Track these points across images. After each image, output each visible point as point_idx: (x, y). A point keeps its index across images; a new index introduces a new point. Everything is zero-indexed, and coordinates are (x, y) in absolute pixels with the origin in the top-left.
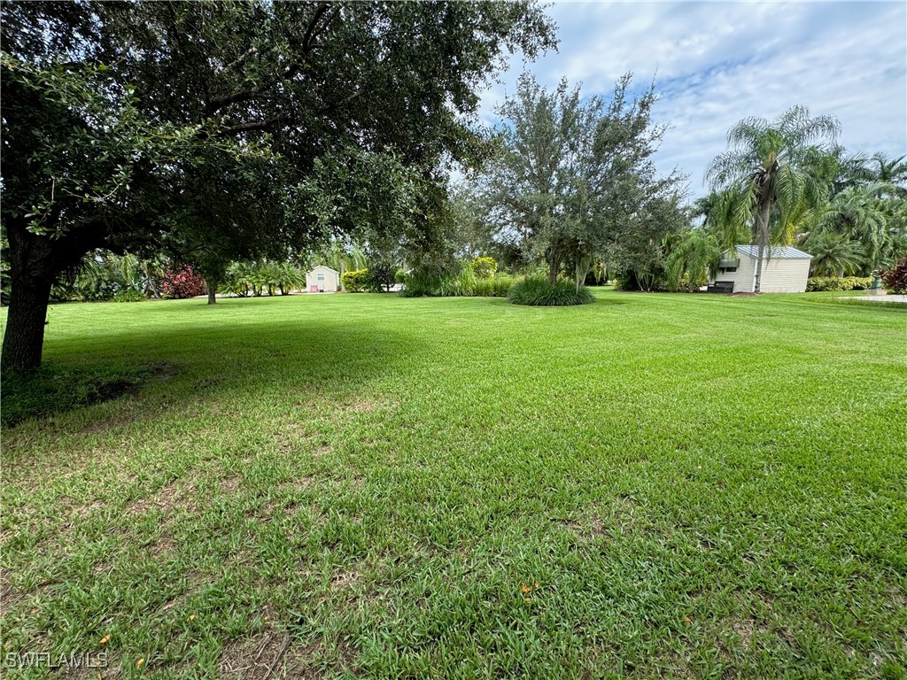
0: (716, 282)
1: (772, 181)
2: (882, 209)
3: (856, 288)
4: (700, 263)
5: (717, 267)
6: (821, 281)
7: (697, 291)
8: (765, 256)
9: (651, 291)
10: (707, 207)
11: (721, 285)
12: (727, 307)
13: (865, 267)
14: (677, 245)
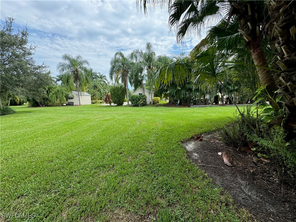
0: (68, 102)
1: (77, 74)
2: (101, 85)
3: (101, 103)
4: (62, 96)
5: (68, 98)
6: (94, 101)
7: (63, 105)
8: (80, 95)
9: (45, 106)
10: (61, 78)
11: (70, 103)
12: (72, 110)
13: (101, 98)
14: (52, 90)
